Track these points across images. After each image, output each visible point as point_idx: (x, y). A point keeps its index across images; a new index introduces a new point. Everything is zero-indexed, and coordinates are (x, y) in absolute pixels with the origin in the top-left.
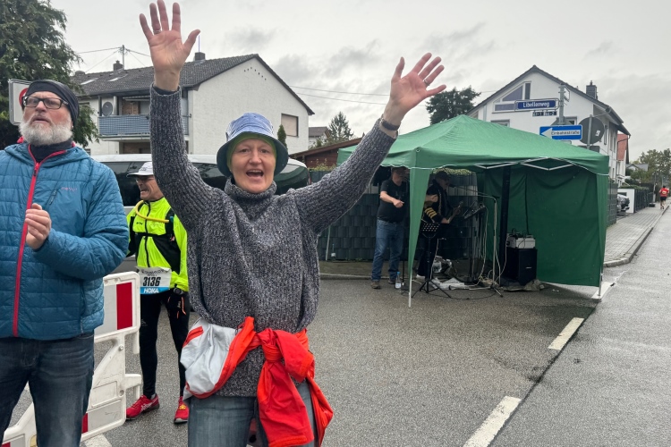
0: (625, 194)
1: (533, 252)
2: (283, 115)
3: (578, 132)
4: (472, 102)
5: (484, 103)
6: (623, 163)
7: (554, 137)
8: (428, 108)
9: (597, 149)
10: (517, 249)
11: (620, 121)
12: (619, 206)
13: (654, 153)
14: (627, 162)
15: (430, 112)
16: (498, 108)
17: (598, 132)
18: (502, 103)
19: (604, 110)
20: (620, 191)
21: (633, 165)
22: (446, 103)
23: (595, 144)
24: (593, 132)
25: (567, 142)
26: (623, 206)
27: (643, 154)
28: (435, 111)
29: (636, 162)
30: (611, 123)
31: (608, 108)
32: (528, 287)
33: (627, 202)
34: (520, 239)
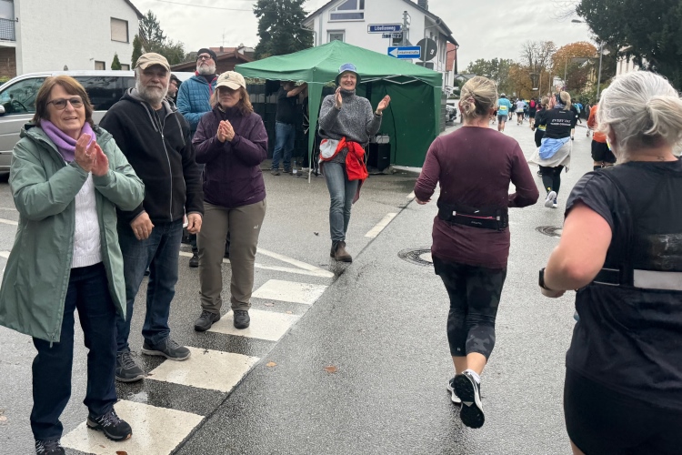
0: (453, 105)
1: (387, 145)
2: (112, 18)
3: (418, 52)
4: (301, 6)
5: (319, 12)
6: (452, 73)
7: (399, 56)
8: (256, 12)
9: (430, 66)
10: (377, 144)
11: (449, 32)
12: (448, 116)
13: (482, 62)
14: (456, 72)
15: (258, 16)
16: (334, 17)
17: (433, 51)
18: (337, 12)
19: (434, 21)
20: (449, 101)
21: (461, 75)
22: (274, 7)
23: (430, 61)
24: (429, 51)
25: (408, 60)
26: (451, 116)
27: (471, 63)
28: (263, 15)
29: (464, 72)
30: (441, 34)
31: (438, 20)
32: (385, 172)
33: (455, 112)
34: (379, 137)
